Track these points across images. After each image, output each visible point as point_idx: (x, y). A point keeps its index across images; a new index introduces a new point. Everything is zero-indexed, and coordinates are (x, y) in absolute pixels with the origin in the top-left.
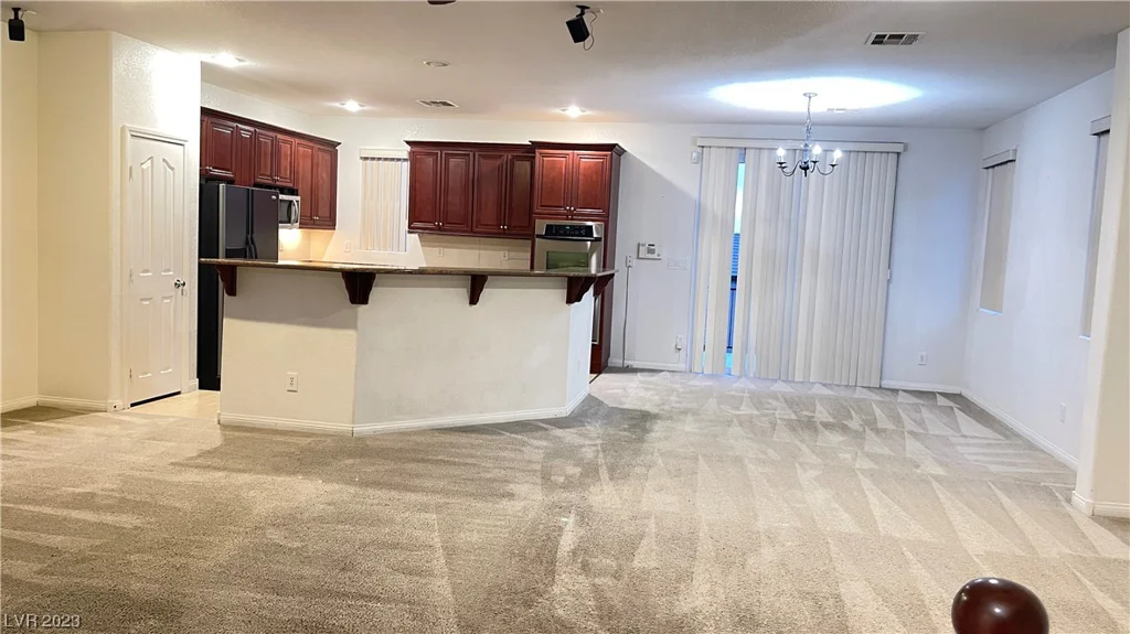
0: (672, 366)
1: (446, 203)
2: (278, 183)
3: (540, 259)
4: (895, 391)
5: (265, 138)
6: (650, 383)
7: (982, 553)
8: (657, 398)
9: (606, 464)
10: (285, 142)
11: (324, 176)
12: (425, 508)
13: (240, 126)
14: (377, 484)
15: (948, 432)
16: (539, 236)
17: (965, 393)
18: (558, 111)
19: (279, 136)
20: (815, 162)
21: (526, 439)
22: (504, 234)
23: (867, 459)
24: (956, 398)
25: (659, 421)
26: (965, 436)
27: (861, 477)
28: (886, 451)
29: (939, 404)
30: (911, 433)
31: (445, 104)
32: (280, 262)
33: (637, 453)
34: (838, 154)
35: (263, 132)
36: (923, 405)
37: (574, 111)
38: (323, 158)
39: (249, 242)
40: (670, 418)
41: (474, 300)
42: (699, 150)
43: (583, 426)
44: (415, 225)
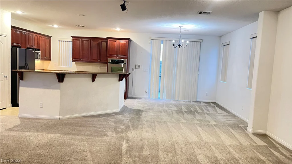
0: (144, 97)
1: (83, 53)
2: (34, 47)
3: (110, 69)
4: (200, 102)
5: (30, 35)
6: (139, 102)
7: (229, 145)
8: (142, 106)
9: (131, 125)
10: (36, 36)
11: (48, 45)
12: (83, 140)
13: (22, 31)
14: (68, 134)
15: (215, 113)
16: (109, 63)
17: (217, 102)
18: (114, 29)
19: (34, 34)
20: (182, 44)
21: (109, 119)
22: (99, 62)
23: (197, 121)
24: (215, 103)
25: (143, 112)
26: (219, 114)
27: (196, 125)
28: (201, 118)
29: (211, 105)
30: (207, 113)
31: (83, 26)
32: (35, 71)
33: (139, 121)
34: (188, 42)
35: (29, 33)
36: (207, 106)
37: (118, 29)
38: (47, 40)
39: (26, 64)
40: (146, 111)
41: (93, 81)
42: (151, 40)
43: (124, 114)
44: (74, 59)
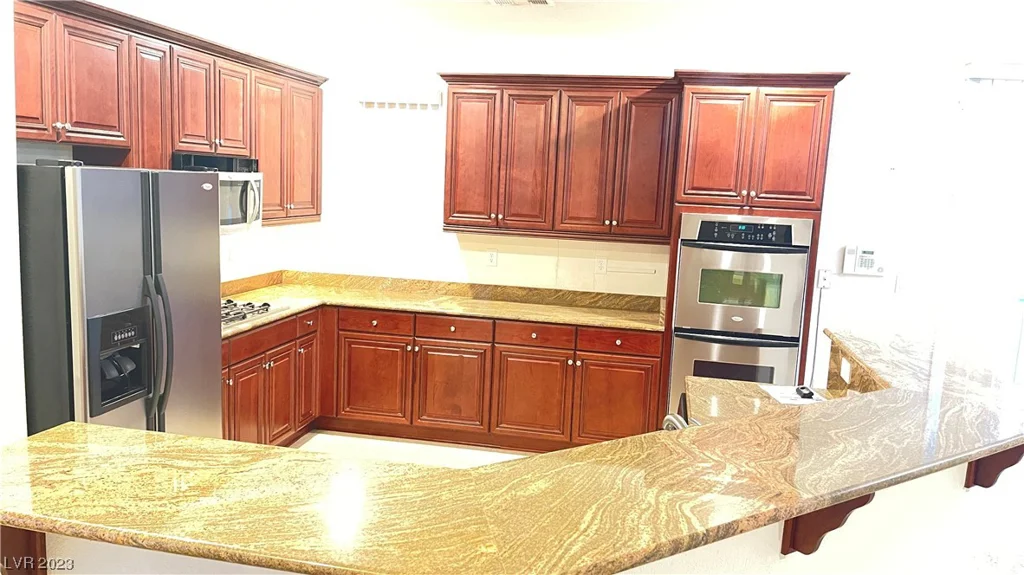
1: (509, 181)
2: (220, 150)
10: (234, 73)
16: (685, 242)
19: (221, 62)
22: (610, 233)
38: (300, 104)
39: (152, 288)
44: (456, 217)
